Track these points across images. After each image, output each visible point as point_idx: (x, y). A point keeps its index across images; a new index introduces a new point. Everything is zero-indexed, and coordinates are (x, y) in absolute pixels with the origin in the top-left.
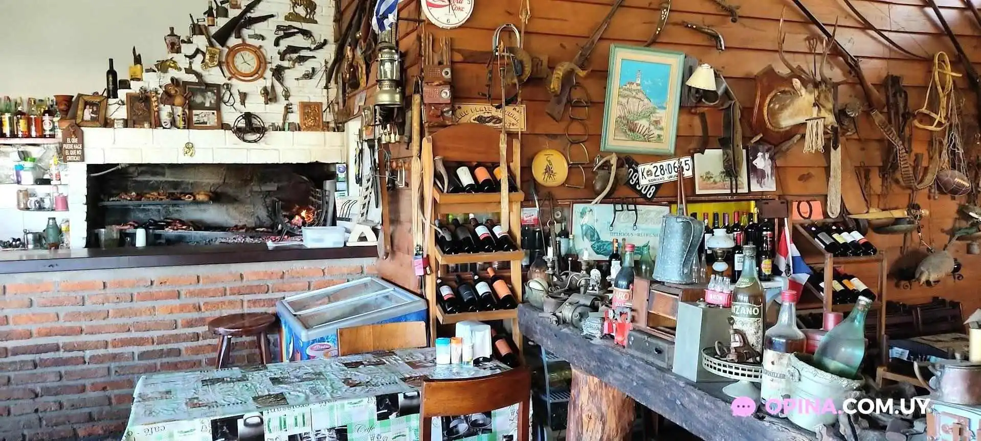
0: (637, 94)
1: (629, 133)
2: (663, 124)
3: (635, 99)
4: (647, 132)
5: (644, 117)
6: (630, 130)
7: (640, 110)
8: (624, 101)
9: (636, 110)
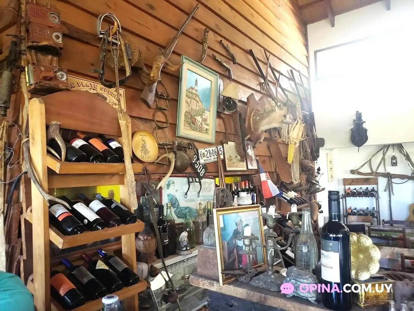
0: (196, 97)
1: (192, 125)
2: (208, 122)
3: (194, 101)
4: (200, 126)
5: (199, 115)
6: (193, 123)
7: (198, 108)
8: (189, 100)
9: (195, 108)
